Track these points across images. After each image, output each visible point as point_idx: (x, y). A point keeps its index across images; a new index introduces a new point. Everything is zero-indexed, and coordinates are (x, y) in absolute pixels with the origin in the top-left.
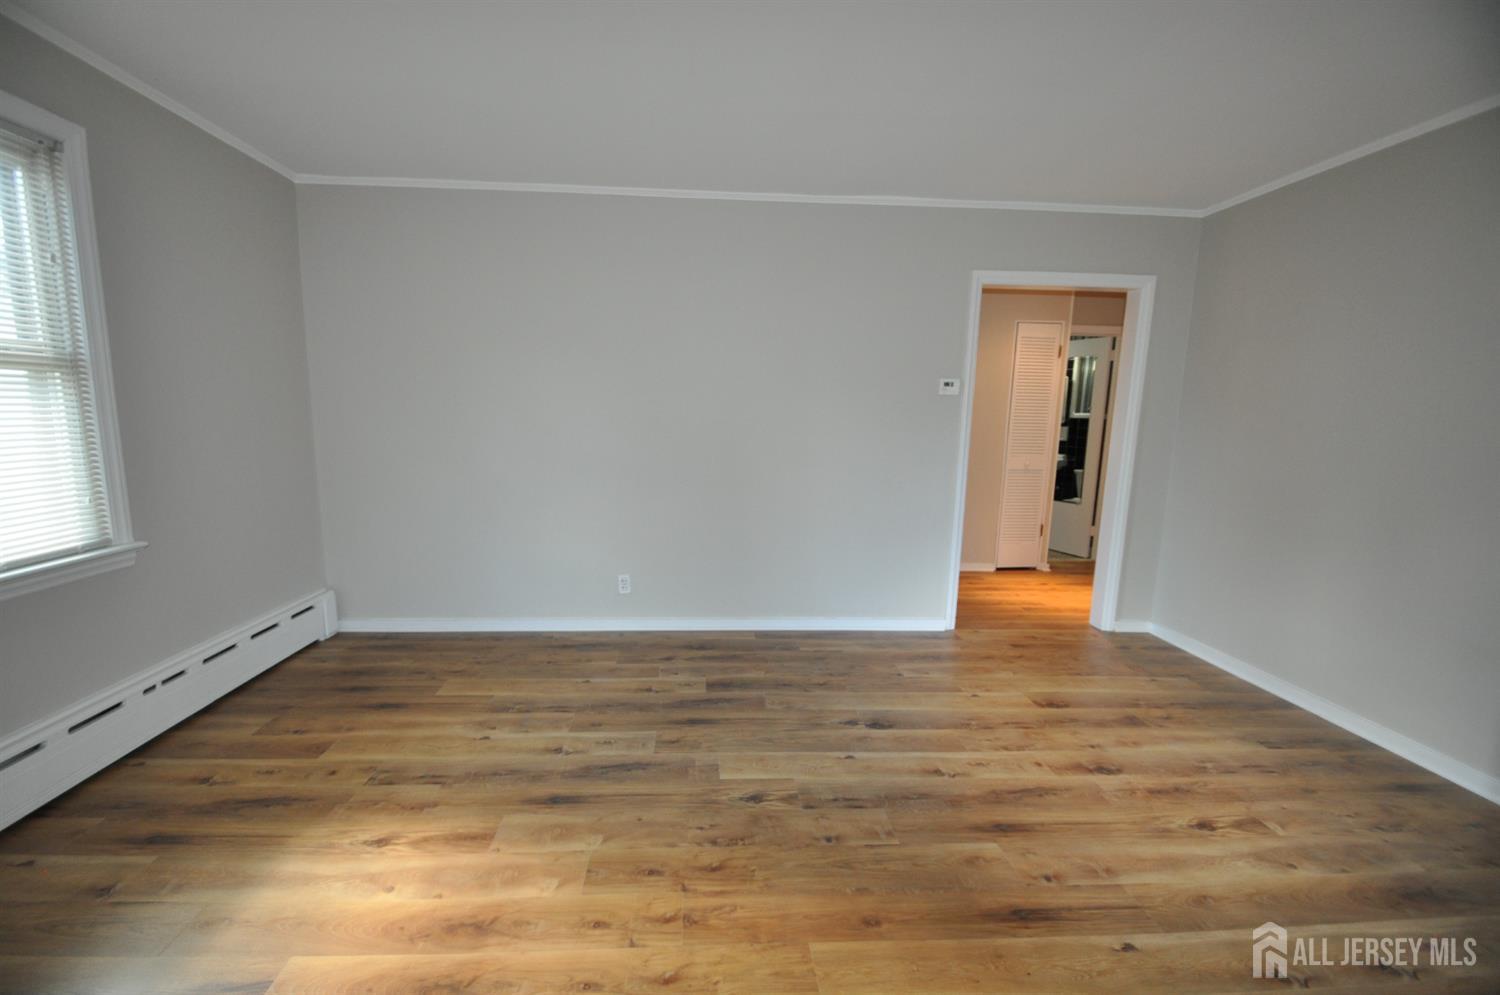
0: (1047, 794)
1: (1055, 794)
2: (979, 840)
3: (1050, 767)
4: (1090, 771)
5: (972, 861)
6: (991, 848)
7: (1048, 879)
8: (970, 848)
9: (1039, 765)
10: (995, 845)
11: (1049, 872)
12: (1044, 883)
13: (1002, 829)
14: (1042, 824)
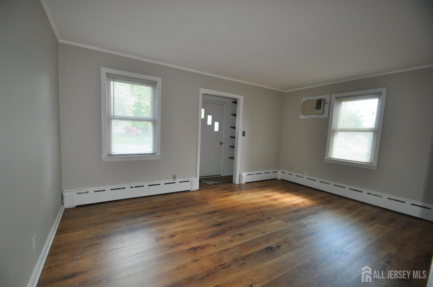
0: (211, 236)
1: (209, 236)
2: (224, 221)
3: (211, 246)
4: (199, 247)
5: (223, 218)
6: (221, 220)
7: (209, 218)
8: (224, 219)
9: (214, 246)
10: (220, 221)
11: (209, 219)
12: (210, 217)
13: (220, 224)
14: (211, 228)
